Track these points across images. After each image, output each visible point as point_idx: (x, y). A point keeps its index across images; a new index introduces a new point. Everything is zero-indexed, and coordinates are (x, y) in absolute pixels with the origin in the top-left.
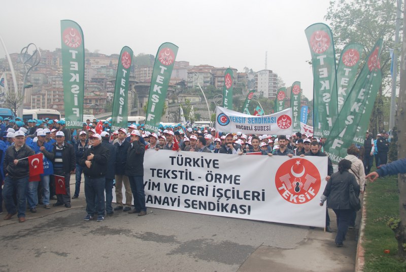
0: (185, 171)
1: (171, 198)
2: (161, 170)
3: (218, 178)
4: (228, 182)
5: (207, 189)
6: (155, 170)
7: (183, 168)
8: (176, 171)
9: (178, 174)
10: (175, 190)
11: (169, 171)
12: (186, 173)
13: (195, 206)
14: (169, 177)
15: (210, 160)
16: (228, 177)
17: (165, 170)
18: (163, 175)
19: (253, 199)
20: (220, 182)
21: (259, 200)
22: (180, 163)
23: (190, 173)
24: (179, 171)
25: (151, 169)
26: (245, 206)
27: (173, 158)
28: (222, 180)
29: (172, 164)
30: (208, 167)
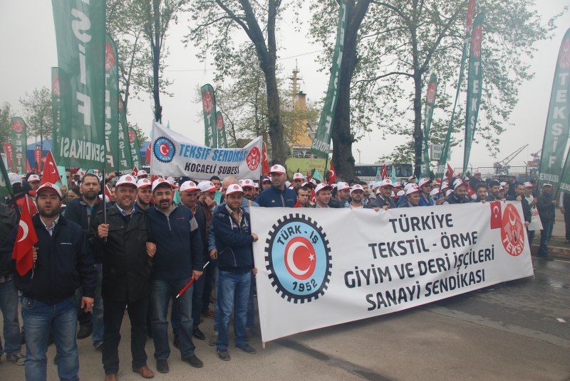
0: (415, 239)
2: (384, 244)
3: (455, 240)
5: (447, 258)
6: (376, 245)
7: (410, 235)
8: (403, 242)
9: (407, 245)
11: (394, 243)
12: (417, 240)
15: (443, 216)
17: (388, 244)
18: (387, 252)
20: (459, 245)
22: (405, 228)
23: (422, 240)
24: (407, 241)
25: (370, 245)
28: (460, 242)
29: (395, 232)
30: (441, 227)
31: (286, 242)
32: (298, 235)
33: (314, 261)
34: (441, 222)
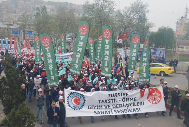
0: (114, 99)
1: (108, 111)
2: (104, 100)
4: (132, 101)
6: (101, 100)
9: (111, 101)
10: (109, 107)
11: (107, 100)
13: (119, 112)
14: (107, 103)
15: (125, 93)
16: (131, 99)
17: (105, 100)
18: (104, 102)
19: (140, 105)
20: (128, 101)
21: (142, 105)
22: (112, 96)
25: (99, 100)
26: (138, 108)
27: (109, 94)
29: (109, 97)
30: (124, 96)
31: (72, 97)
32: (76, 96)
33: (80, 103)
34: (124, 95)
